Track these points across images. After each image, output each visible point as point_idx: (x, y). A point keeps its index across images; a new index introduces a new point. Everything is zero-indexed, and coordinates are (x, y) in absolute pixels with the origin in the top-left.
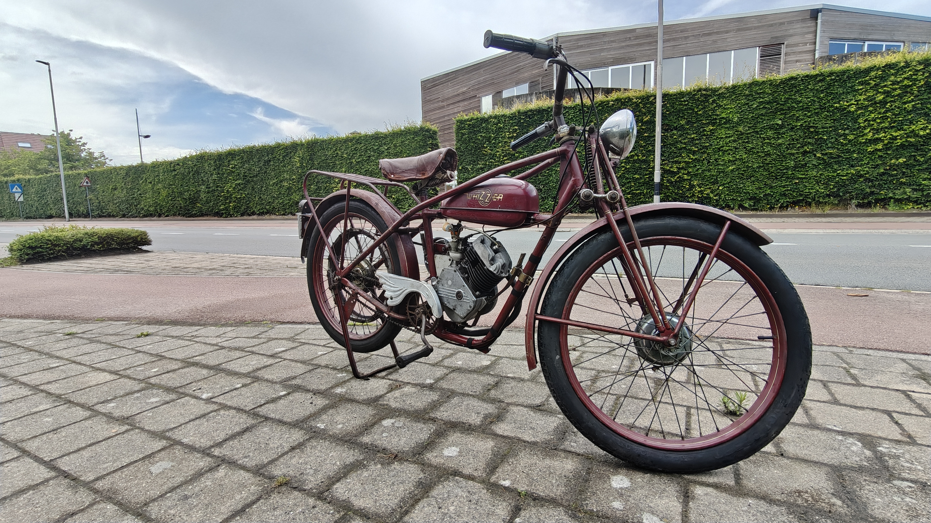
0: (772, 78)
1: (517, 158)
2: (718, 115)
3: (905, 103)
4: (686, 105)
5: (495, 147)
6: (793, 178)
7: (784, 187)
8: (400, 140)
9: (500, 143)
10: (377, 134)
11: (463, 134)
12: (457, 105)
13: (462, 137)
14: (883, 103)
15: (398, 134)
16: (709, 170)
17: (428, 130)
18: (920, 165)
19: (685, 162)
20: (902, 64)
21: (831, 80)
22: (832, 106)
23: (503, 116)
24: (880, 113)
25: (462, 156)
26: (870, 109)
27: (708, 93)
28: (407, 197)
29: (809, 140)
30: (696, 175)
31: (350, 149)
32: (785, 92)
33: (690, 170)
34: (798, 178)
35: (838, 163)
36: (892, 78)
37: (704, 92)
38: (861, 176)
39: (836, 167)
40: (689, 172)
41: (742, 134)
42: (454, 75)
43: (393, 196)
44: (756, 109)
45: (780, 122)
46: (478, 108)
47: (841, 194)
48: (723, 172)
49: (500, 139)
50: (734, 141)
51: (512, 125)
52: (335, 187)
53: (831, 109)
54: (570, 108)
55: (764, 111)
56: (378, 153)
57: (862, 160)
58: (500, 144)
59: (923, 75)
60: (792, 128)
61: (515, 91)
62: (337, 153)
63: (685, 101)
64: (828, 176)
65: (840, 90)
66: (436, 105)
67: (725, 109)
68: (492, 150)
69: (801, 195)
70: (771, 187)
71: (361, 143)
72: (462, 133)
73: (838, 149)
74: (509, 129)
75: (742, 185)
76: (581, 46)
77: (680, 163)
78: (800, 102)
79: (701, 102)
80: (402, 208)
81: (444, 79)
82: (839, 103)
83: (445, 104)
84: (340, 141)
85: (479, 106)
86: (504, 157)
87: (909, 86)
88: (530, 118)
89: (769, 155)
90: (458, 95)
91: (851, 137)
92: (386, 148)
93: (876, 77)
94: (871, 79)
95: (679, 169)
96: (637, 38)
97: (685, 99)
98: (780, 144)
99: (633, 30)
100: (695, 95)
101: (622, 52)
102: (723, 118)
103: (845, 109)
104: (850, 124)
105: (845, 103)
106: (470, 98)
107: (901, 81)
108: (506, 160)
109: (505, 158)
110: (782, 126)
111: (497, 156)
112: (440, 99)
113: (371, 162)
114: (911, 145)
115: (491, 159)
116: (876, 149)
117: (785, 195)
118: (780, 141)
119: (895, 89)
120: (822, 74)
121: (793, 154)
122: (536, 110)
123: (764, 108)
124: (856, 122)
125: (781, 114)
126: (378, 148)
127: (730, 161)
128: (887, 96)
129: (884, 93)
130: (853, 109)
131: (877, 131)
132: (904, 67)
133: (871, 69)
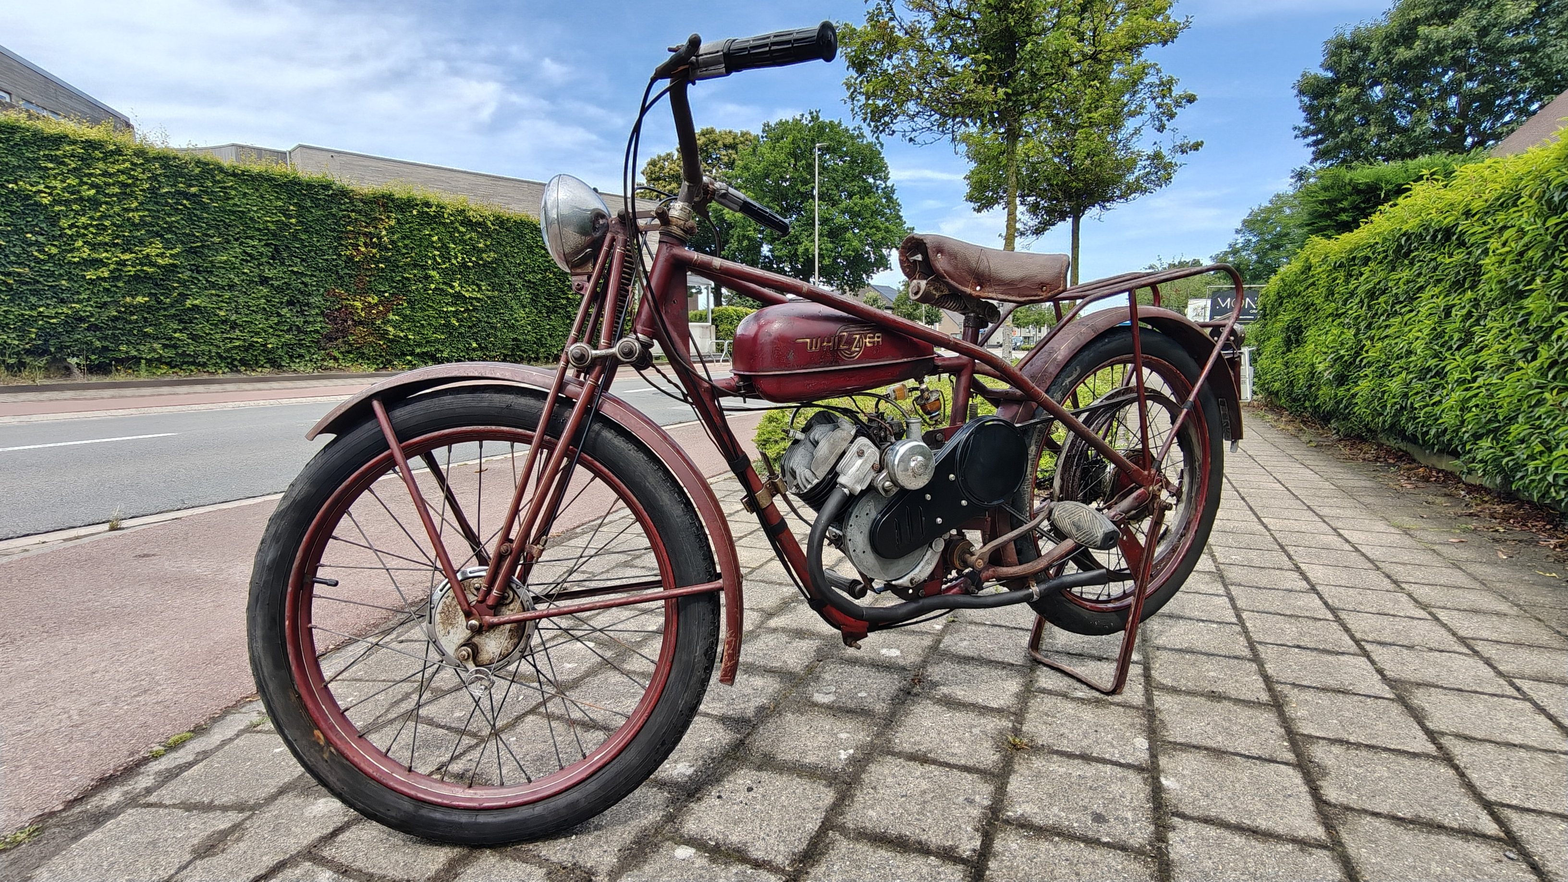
3: (127, 210)
14: (95, 203)
18: (165, 309)
20: (112, 147)
24: (92, 218)
26: (75, 207)
35: (35, 293)
38: (81, 320)
39: (33, 300)
47: (53, 350)
57: (79, 293)
59: (143, 173)
64: (23, 315)
73: (31, 268)
87: (128, 185)
91: (54, 251)
93: (72, 156)
94: (65, 156)
103: (30, 197)
104: (44, 225)
105: (28, 187)
107: (115, 174)
114: (148, 277)
116: (99, 278)
119: (109, 185)
124: (54, 226)
128: (98, 192)
129: (93, 186)
130: (45, 201)
131: (94, 247)
132: (112, 153)
133: (59, 140)
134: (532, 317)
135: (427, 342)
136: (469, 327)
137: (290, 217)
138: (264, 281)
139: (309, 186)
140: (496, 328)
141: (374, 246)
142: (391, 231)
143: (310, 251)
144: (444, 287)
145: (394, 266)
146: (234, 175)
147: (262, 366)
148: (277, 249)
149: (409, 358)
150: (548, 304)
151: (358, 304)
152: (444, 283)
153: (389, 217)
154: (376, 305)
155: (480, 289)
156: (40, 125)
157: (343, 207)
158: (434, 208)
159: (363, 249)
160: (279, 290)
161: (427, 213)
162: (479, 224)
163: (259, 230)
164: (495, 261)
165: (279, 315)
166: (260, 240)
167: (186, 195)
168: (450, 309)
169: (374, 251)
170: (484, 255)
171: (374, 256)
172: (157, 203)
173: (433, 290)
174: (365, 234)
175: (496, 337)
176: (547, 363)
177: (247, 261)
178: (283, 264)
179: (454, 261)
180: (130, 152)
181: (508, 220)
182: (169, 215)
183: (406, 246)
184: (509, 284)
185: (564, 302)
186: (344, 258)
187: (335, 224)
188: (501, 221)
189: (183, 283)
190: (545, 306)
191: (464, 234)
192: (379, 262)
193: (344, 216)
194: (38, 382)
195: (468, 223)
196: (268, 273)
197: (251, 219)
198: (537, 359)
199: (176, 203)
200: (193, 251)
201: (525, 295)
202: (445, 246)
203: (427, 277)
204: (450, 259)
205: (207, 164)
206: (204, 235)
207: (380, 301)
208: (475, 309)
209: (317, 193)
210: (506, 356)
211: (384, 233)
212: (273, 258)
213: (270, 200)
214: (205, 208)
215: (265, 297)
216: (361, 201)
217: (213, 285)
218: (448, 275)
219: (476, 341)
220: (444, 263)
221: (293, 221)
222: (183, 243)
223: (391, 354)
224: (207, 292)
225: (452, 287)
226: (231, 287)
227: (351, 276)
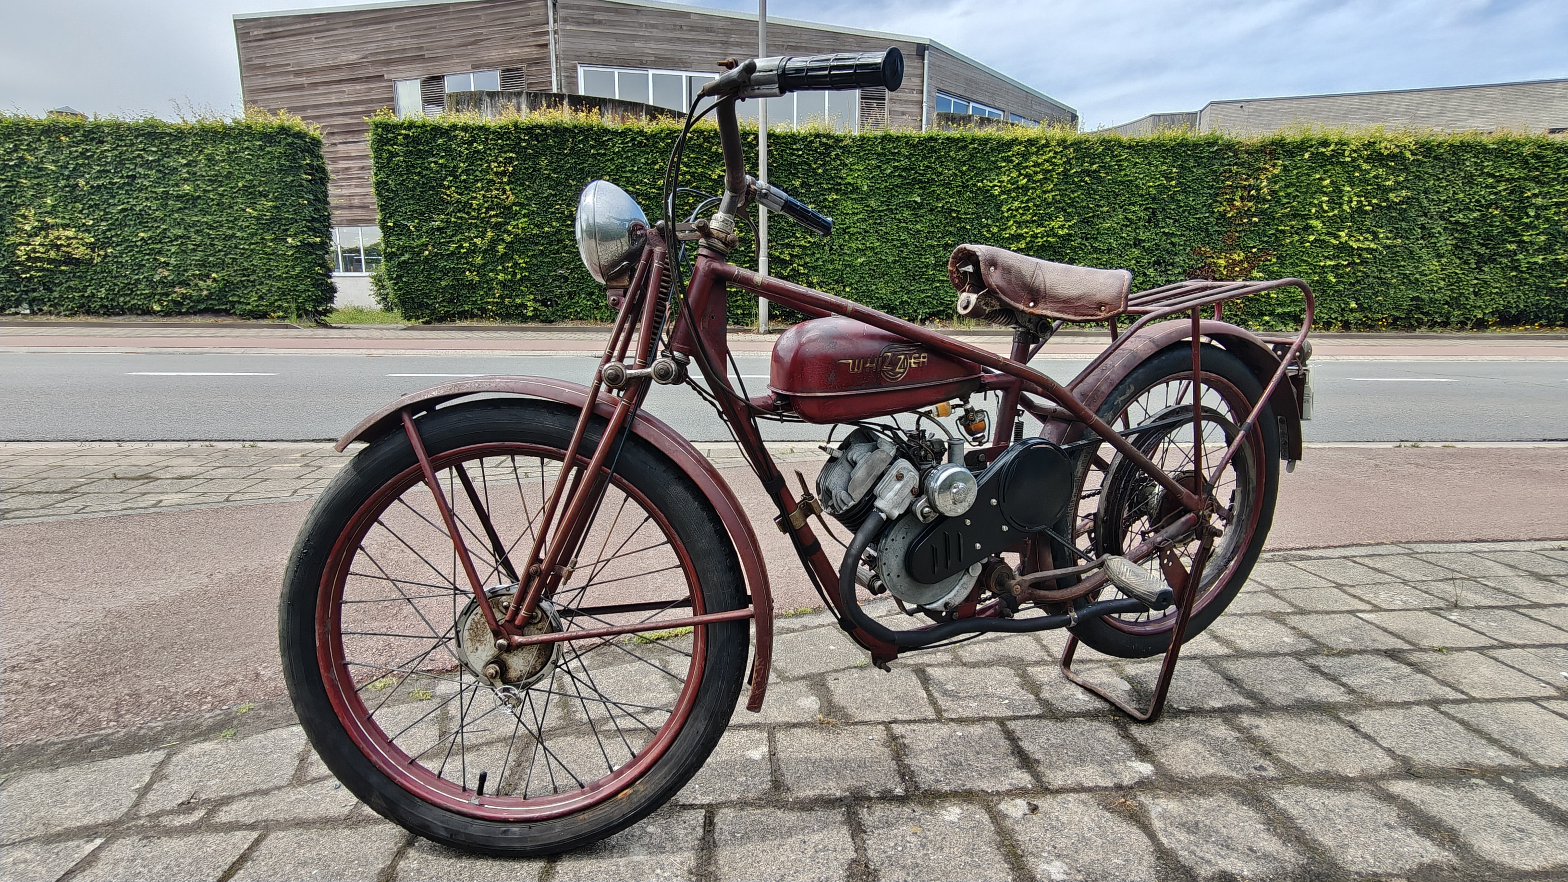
0: (908, 133)
1: (516, 215)
2: (842, 178)
3: (1045, 192)
4: (799, 156)
5: (466, 188)
6: (933, 281)
7: (923, 291)
8: (221, 150)
9: (477, 181)
10: (151, 126)
11: (393, 155)
12: (335, 88)
13: (389, 160)
14: (1026, 189)
15: (216, 132)
16: (832, 262)
17: (300, 135)
19: (800, 246)
20: (1044, 142)
21: (975, 149)
22: (975, 185)
23: (481, 128)
24: (1022, 202)
25: (392, 199)
26: (1013, 195)
27: (830, 142)
28: (252, 278)
29: (951, 229)
30: (815, 268)
31: (66, 152)
32: (925, 158)
33: (808, 260)
34: (939, 281)
36: (1034, 158)
37: (824, 140)
40: (806, 263)
41: (873, 211)
42: (324, 23)
43: (214, 275)
44: (889, 176)
45: (918, 199)
46: (391, 103)
48: (850, 266)
49: (478, 173)
50: (864, 220)
51: (501, 149)
52: (21, 244)
53: (975, 189)
54: (615, 133)
55: (899, 181)
56: (159, 171)
58: (479, 185)
59: (1061, 159)
60: (932, 210)
61: (473, 82)
62: (22, 158)
63: (798, 150)
65: (983, 165)
66: (281, 81)
67: (851, 170)
68: (461, 194)
69: (942, 304)
70: (909, 292)
71: (102, 142)
72: (390, 152)
74: (497, 157)
75: (874, 287)
76: (600, 22)
77: (793, 247)
78: (941, 174)
79: (821, 154)
80: (240, 303)
81: (299, 26)
82: (982, 181)
83: (303, 80)
84: (29, 129)
85: (392, 99)
86: (488, 209)
87: (1049, 171)
88: (539, 142)
89: (905, 245)
90: (337, 68)
91: (995, 230)
92: (184, 161)
93: (1018, 154)
94: (1014, 155)
95: (792, 256)
96: (692, 28)
97: (798, 146)
98: (918, 231)
99: (686, 15)
100: (811, 142)
101: (670, 47)
102: (849, 183)
103: (988, 191)
104: (993, 212)
105: (989, 183)
106: (368, 79)
107: (1042, 164)
108: (494, 216)
109: (493, 213)
110: (920, 206)
111: (474, 206)
112: (290, 69)
113: (140, 190)
115: (459, 211)
117: (923, 303)
118: (918, 226)
119: (1036, 173)
120: (963, 139)
121: (933, 246)
122: (551, 128)
123: (900, 176)
124: (998, 210)
125: (920, 188)
126: (159, 160)
127: (858, 249)
128: (1029, 181)
129: (1026, 176)
130: (996, 193)
131: (1019, 224)
132: (1044, 146)
133: (1014, 142)
134: (1450, 270)
135: (1293, 301)
136: (1353, 284)
137: (1170, 179)
138: (1137, 243)
139: (1196, 145)
140: (1388, 285)
141: (1251, 198)
142: (1274, 180)
143: (1184, 211)
144: (1327, 238)
145: (1268, 218)
146: (1130, 147)
147: (1122, 322)
148: (1154, 213)
149: (1267, 318)
150: (1482, 250)
151: (1222, 262)
152: (1329, 234)
153: (1274, 166)
154: (1241, 262)
155: (1375, 235)
156: (1002, 134)
157: (1226, 162)
158: (1332, 147)
159: (1237, 204)
160: (1149, 251)
161: (1323, 153)
162: (1393, 157)
163: (1142, 196)
164: (1407, 200)
165: (1145, 274)
166: (1141, 205)
167: (1088, 173)
168: (1329, 263)
169: (1250, 204)
170: (1391, 196)
171: (1249, 209)
172: (1066, 183)
173: (1312, 243)
174: (1244, 188)
175: (1386, 294)
176: (1461, 329)
177: (1127, 226)
178: (1156, 226)
179: (1346, 207)
180: (1054, 143)
181: (1440, 145)
182: (1073, 192)
183: (1288, 195)
184: (1423, 227)
185: (1513, 247)
186: (1216, 215)
187: (1214, 180)
188: (1427, 149)
189: (1073, 249)
190: (1476, 253)
191: (1368, 172)
192: (1253, 216)
193: (1225, 171)
194: (972, 329)
195: (1378, 158)
196: (1142, 236)
197: (1137, 186)
198: (1445, 324)
199: (1082, 181)
200: (1086, 221)
201: (1446, 242)
202: (1338, 191)
203: (1307, 228)
204: (1341, 204)
205: (1110, 141)
206: (1098, 206)
207: (1246, 257)
208: (1364, 262)
209: (1202, 152)
210: (1396, 319)
211: (1265, 183)
212: (1149, 221)
213: (1156, 166)
214: (1100, 181)
215: (1136, 259)
216: (1246, 152)
217: (1095, 250)
218: (1335, 224)
219: (1357, 300)
220: (1333, 209)
221: (1173, 183)
222: (1080, 215)
223: (1248, 314)
224: (1090, 256)
225: (1337, 237)
226: (1110, 250)
227: (1219, 233)
